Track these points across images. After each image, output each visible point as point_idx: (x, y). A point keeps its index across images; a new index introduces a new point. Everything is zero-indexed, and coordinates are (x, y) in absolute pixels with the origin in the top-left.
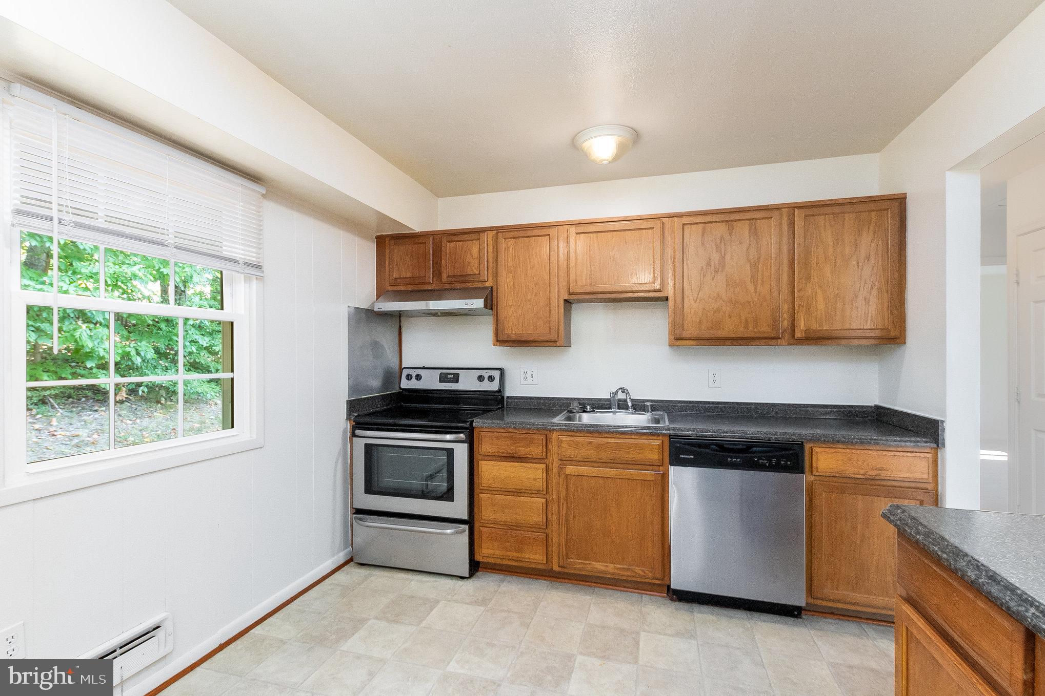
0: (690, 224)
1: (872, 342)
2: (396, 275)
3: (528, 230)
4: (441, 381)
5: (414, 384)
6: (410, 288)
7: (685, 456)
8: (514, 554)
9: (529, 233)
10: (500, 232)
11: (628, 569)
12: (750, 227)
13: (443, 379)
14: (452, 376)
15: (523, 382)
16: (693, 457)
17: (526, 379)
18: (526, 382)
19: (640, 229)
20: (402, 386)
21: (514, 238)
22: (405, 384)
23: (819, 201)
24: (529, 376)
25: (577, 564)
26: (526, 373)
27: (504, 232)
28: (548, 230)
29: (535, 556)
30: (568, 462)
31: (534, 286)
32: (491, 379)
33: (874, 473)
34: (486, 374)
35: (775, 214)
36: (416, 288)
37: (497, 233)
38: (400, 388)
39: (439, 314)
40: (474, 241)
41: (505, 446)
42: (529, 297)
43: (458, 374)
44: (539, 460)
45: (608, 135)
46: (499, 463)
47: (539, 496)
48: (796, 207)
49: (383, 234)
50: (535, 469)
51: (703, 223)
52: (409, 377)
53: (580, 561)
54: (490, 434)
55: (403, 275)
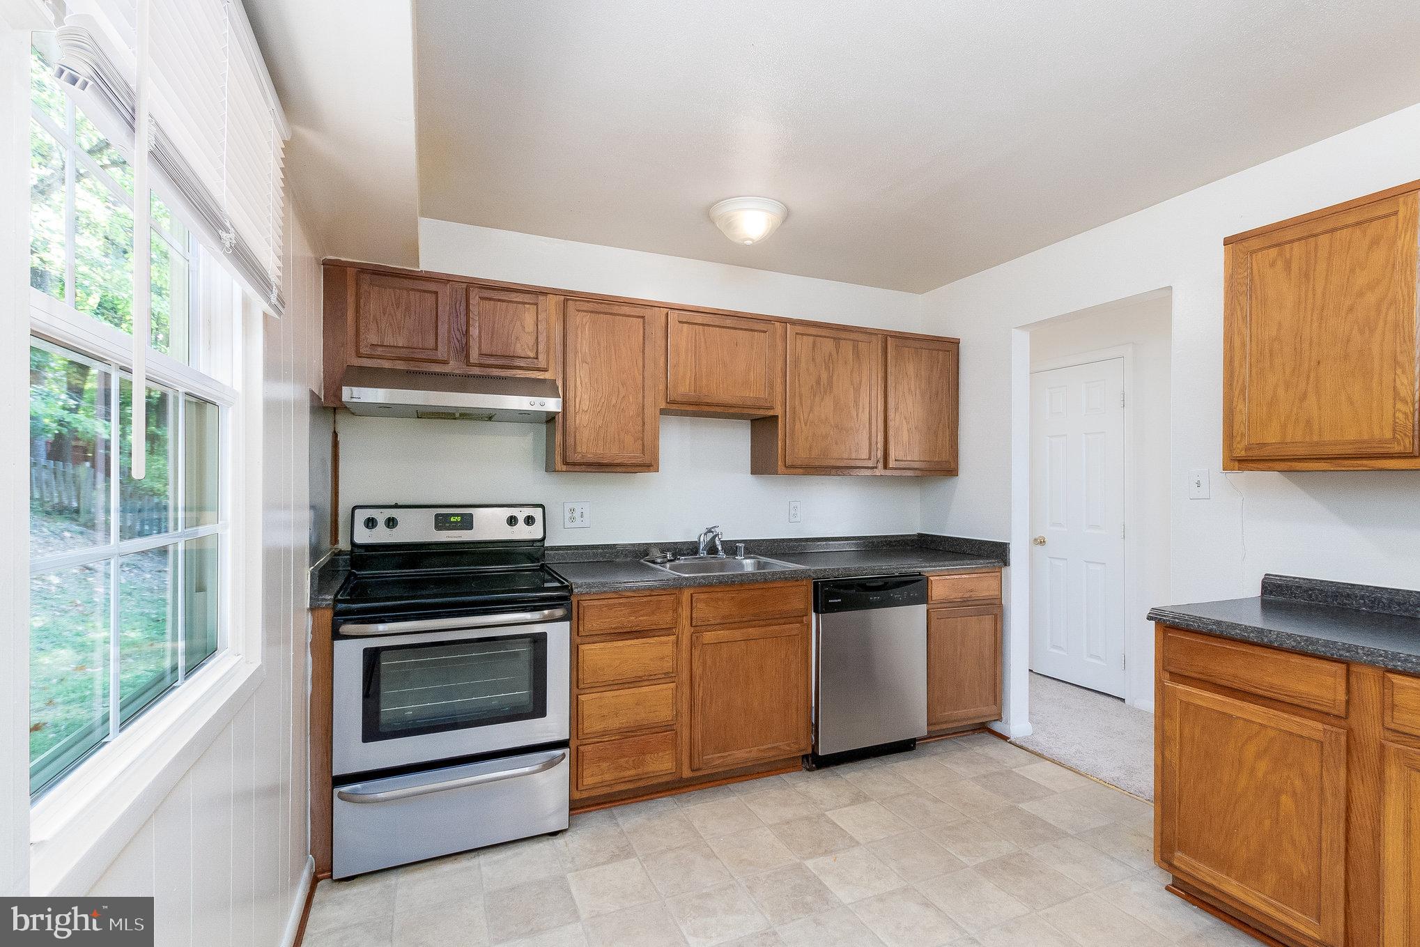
0: (802, 334)
1: (918, 473)
2: (373, 339)
3: (614, 304)
4: (438, 527)
5: (381, 535)
6: (400, 366)
7: (833, 601)
8: (632, 772)
9: (616, 309)
10: (573, 300)
11: (773, 748)
12: (854, 346)
13: (442, 522)
14: (459, 519)
15: (568, 524)
16: (840, 600)
17: (572, 519)
18: (573, 525)
19: (752, 330)
20: (359, 539)
21: (592, 312)
22: (363, 536)
23: (904, 333)
24: (578, 514)
25: (716, 760)
26: (572, 510)
27: (576, 300)
28: (643, 310)
29: (661, 765)
30: (704, 628)
31: (621, 387)
32: (529, 520)
33: (967, 595)
34: (521, 514)
35: (874, 338)
36: (412, 367)
37: (568, 300)
38: (353, 544)
39: (457, 415)
40: (527, 306)
41: (620, 618)
42: (614, 401)
43: (471, 515)
44: (668, 631)
45: (757, 209)
46: (610, 644)
47: (668, 680)
48: (891, 336)
49: (343, 259)
50: (662, 643)
51: (814, 336)
52: (371, 523)
53: (719, 755)
54: (596, 603)
55: (389, 340)
